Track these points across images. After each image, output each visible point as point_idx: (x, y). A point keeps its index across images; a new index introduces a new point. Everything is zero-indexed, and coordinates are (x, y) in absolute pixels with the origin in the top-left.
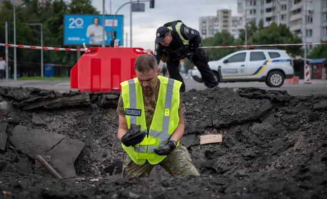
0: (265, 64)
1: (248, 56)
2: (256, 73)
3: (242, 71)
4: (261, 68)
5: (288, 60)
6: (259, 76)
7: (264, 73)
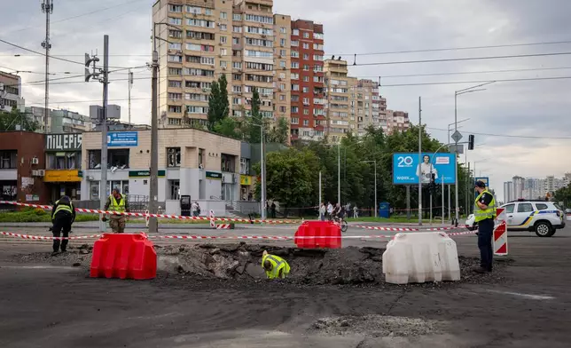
0: (532, 215)
1: (516, 208)
2: (523, 224)
3: (510, 221)
4: (528, 218)
5: (554, 212)
6: (526, 226)
7: (531, 223)
